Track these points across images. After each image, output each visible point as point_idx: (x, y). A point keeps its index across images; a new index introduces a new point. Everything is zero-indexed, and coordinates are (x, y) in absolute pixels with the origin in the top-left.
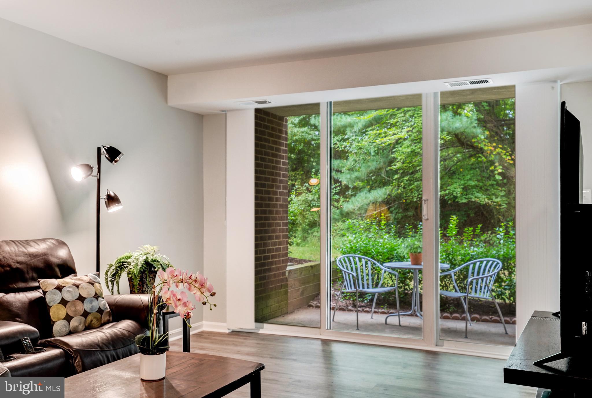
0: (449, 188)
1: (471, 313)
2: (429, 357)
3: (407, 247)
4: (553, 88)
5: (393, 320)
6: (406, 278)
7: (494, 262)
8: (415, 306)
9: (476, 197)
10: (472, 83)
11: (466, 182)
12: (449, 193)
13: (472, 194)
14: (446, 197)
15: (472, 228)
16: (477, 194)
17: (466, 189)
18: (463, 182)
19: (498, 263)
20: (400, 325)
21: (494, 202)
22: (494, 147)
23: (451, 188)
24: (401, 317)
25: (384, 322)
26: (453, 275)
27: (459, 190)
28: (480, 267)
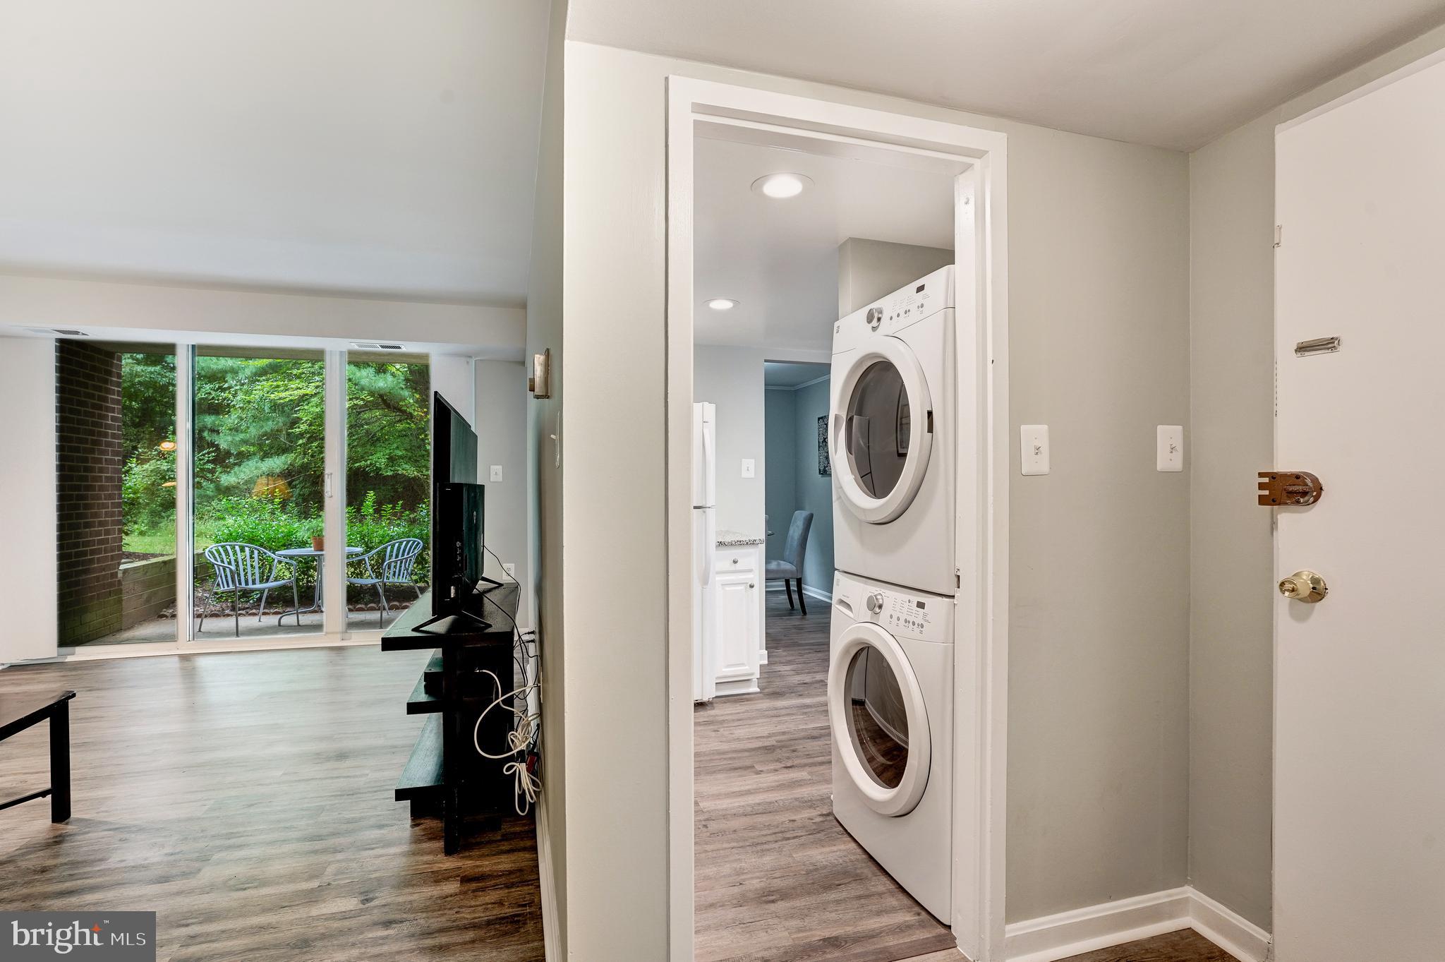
0: (370, 457)
1: (388, 600)
2: (333, 654)
3: (308, 530)
4: (468, 362)
5: (289, 620)
6: (309, 568)
7: (414, 542)
8: (319, 599)
9: (403, 469)
10: (382, 347)
11: (391, 451)
12: (371, 464)
13: (399, 466)
14: (367, 469)
15: (391, 506)
16: (405, 466)
17: (392, 459)
18: (388, 451)
19: (419, 543)
20: (299, 625)
21: (424, 475)
22: (424, 412)
23: (374, 458)
24: (300, 616)
25: (277, 624)
26: (367, 559)
27: (383, 461)
28: (399, 548)
